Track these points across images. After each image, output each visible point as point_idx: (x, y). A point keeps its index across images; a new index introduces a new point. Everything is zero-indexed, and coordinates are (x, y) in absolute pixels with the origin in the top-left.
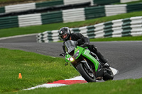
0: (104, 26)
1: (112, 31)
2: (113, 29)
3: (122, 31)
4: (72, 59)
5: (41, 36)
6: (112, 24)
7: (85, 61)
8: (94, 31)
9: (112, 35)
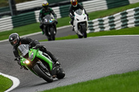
0: (121, 16)
1: (128, 21)
2: (128, 18)
3: (135, 20)
4: (28, 62)
6: (127, 13)
8: (114, 21)
9: (127, 24)
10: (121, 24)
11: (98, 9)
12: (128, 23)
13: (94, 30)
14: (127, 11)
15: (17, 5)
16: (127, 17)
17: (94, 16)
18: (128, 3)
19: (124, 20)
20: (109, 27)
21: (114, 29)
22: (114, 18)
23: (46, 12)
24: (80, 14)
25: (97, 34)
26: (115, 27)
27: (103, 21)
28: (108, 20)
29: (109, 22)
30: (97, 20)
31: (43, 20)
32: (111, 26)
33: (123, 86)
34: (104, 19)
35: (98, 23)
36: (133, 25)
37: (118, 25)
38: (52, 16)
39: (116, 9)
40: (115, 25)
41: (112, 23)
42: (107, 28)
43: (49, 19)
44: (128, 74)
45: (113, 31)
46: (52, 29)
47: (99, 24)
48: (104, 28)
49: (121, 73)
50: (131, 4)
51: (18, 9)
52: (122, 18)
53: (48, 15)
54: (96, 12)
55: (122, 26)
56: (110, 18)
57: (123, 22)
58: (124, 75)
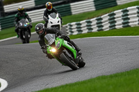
0: (109, 17)
1: (115, 22)
3: (122, 21)
5: (69, 27)
6: (114, 14)
7: (65, 50)
8: (102, 23)
9: (115, 26)
10: (109, 25)
11: (86, 10)
12: (116, 24)
13: (82, 31)
14: (115, 12)
15: (5, 7)
16: (115, 18)
17: (82, 17)
18: (116, 5)
19: (112, 21)
20: (97, 29)
21: (102, 30)
22: (101, 19)
23: (21, 16)
24: (54, 17)
25: (85, 35)
26: (103, 28)
27: (91, 22)
28: (96, 21)
29: (97, 24)
30: (84, 21)
31: (19, 24)
32: (99, 27)
33: (111, 87)
34: (91, 20)
35: (86, 24)
36: (121, 26)
37: (106, 26)
38: (27, 20)
39: (104, 10)
40: (102, 26)
41: (100, 25)
42: (95, 30)
43: (24, 22)
44: (116, 75)
45: (101, 32)
46: (26, 32)
47: (87, 26)
48: (92, 29)
49: (109, 74)
50: (119, 5)
51: (5, 11)
52: (109, 19)
53: (23, 19)
54: (84, 13)
55: (110, 27)
56: (97, 20)
57: (111, 23)
58: (111, 77)
